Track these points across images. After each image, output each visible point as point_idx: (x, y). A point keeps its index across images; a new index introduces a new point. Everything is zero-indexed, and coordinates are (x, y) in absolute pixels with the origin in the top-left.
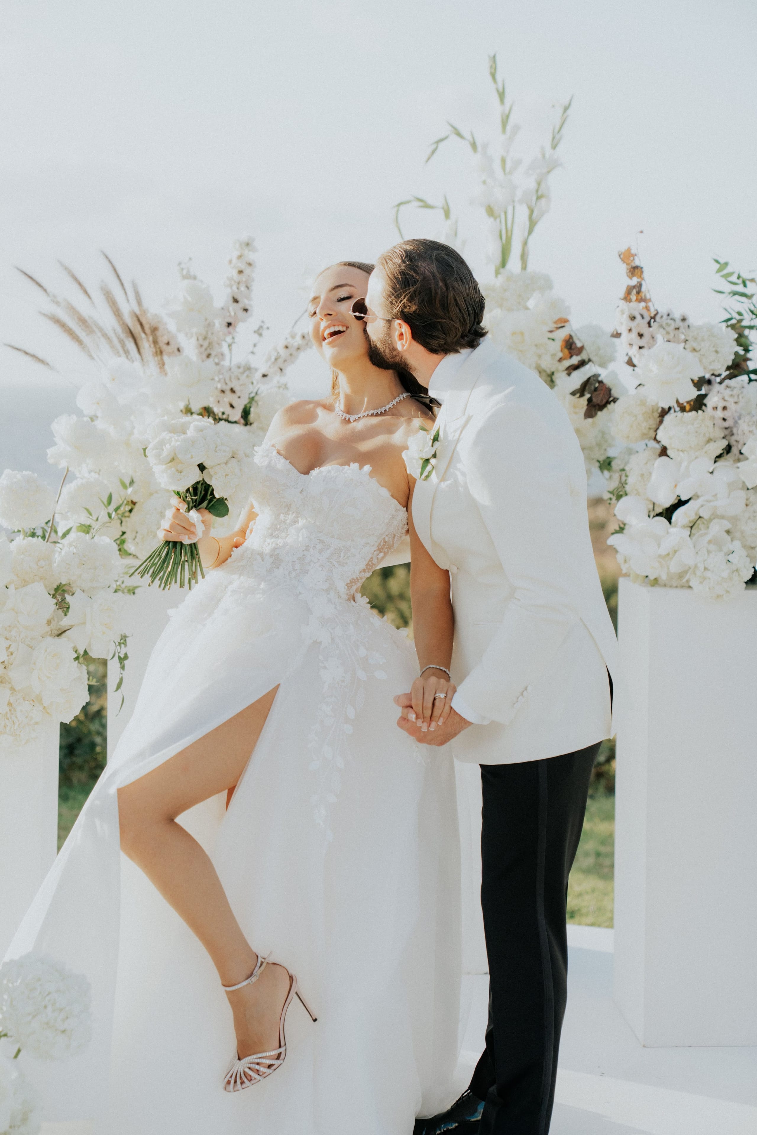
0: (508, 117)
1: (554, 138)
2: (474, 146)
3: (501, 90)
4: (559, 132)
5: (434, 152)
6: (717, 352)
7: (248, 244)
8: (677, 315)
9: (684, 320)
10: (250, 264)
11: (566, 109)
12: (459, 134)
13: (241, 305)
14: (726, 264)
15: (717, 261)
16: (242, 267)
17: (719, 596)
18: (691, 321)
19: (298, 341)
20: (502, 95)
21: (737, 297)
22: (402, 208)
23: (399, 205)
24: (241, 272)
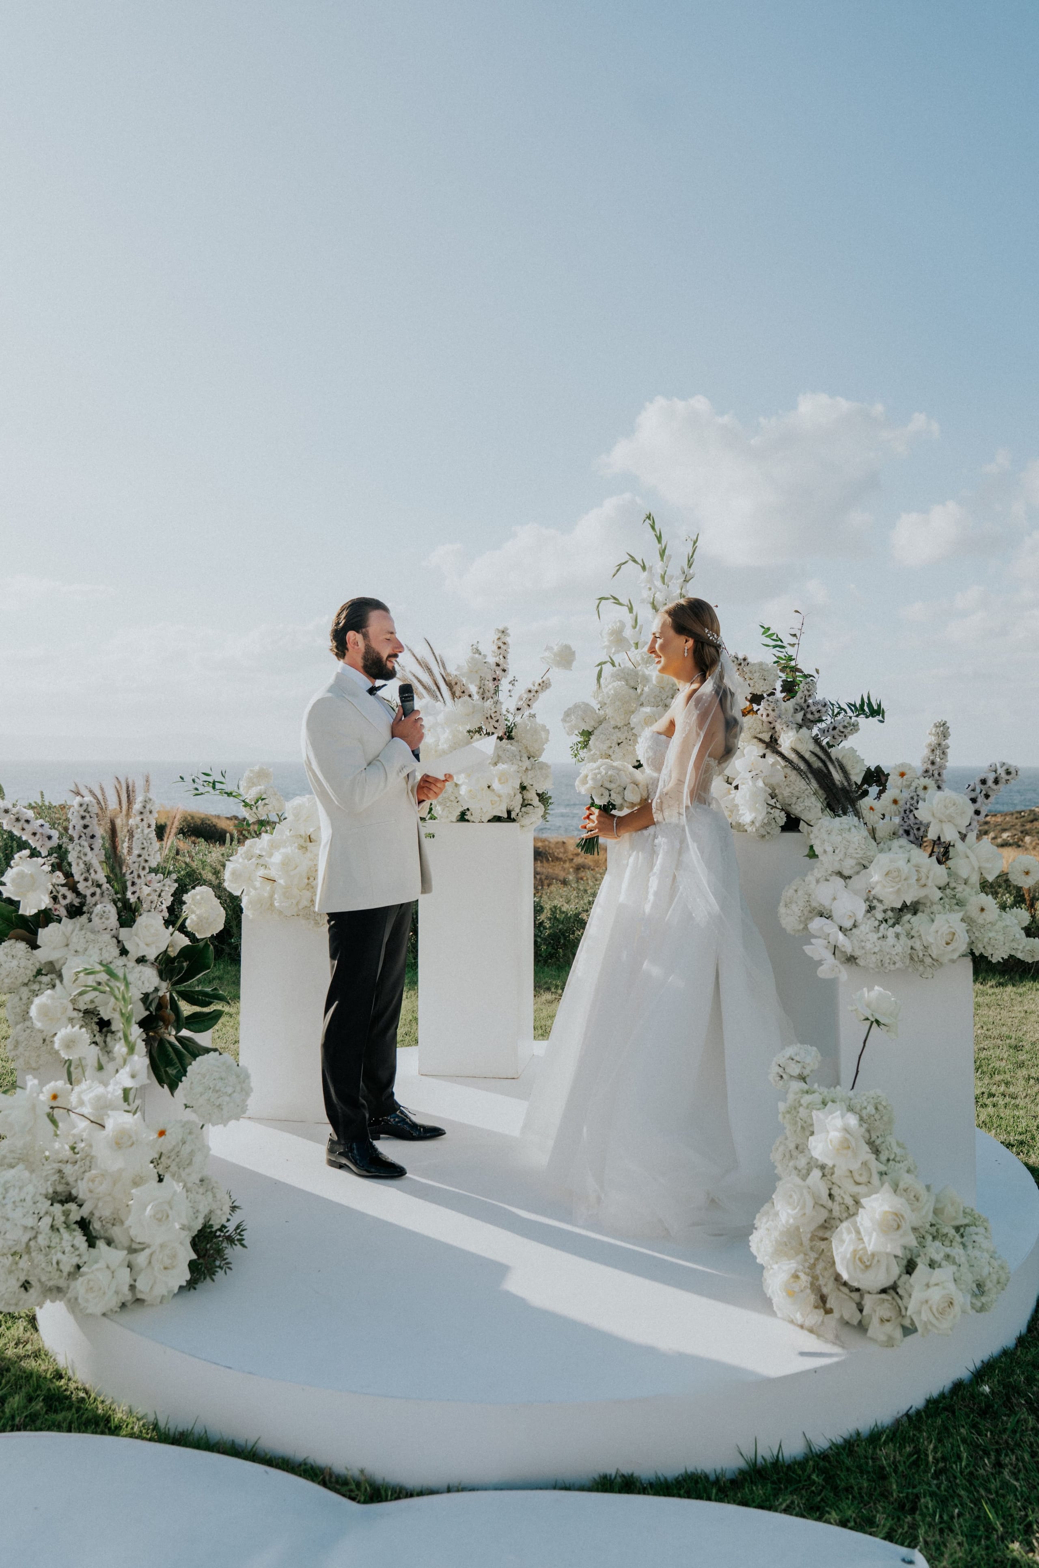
0: (664, 551)
1: (689, 561)
2: (644, 568)
3: (658, 535)
4: (691, 557)
5: (618, 570)
6: (765, 680)
7: (503, 632)
8: (741, 657)
9: (745, 660)
10: (505, 643)
11: (695, 543)
12: (635, 561)
13: (501, 667)
14: (769, 629)
15: (763, 627)
16: (501, 644)
17: (763, 836)
18: (749, 660)
19: (536, 688)
20: (659, 539)
21: (778, 649)
22: (603, 601)
23: (601, 599)
24: (499, 648)
